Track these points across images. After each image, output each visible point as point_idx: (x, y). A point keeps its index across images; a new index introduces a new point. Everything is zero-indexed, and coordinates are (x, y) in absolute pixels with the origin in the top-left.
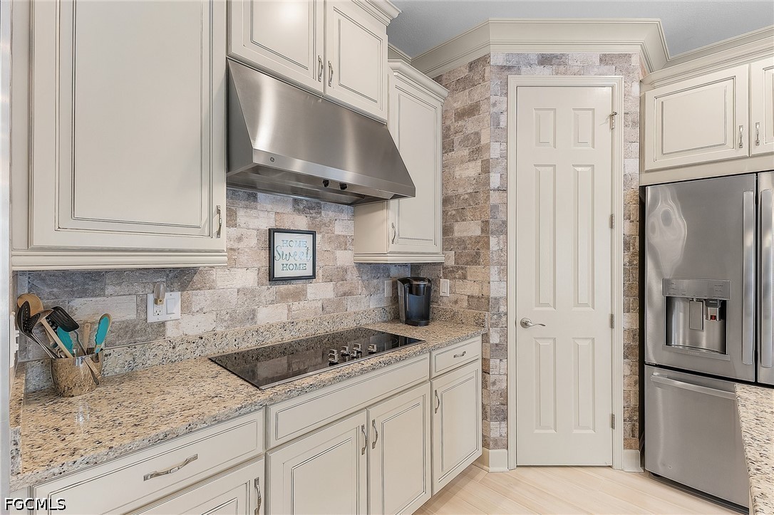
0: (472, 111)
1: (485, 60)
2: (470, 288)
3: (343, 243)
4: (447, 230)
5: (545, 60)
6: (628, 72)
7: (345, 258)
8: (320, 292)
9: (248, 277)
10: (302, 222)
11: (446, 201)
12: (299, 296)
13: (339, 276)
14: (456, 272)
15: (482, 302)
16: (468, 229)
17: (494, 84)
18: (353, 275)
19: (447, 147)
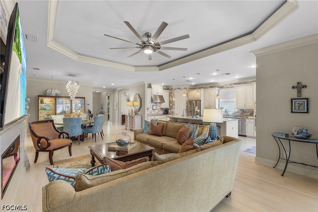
0: (171, 93)
1: (172, 88)
2: (172, 111)
3: (159, 106)
4: (169, 105)
5: (178, 88)
6: (187, 90)
7: (159, 108)
8: (157, 111)
9: (151, 109)
10: (155, 105)
11: (169, 102)
12: (155, 111)
13: (159, 109)
14: (170, 109)
15: (172, 112)
16: (171, 105)
17: (173, 91)
18: (160, 109)
19: (169, 96)
